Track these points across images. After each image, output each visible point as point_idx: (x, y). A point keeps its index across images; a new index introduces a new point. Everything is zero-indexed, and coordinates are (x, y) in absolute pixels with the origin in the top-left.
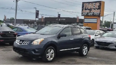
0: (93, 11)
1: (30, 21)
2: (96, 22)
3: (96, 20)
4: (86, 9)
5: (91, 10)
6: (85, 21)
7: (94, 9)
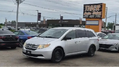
0: (94, 13)
1: (32, 23)
2: (98, 24)
3: (97, 22)
4: (87, 12)
5: (92, 12)
6: (87, 24)
7: (95, 11)
